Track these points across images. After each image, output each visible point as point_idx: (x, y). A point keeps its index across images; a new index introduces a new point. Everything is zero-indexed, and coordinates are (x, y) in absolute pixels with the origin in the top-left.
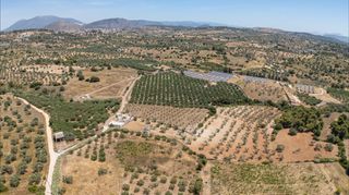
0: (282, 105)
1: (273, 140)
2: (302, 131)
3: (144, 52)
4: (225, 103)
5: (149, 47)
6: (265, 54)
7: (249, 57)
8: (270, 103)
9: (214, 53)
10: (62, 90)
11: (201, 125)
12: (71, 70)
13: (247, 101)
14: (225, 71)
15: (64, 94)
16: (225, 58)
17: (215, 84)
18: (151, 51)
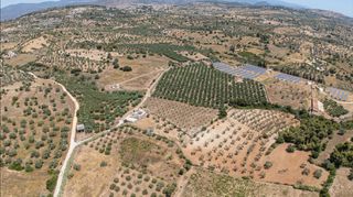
0: (301, 113)
1: (267, 154)
2: (301, 149)
3: (187, 35)
4: (240, 104)
5: (193, 29)
6: (312, 45)
7: (293, 48)
8: (289, 110)
9: (257, 40)
10: (97, 78)
11: (204, 129)
12: (109, 57)
13: (265, 105)
14: (260, 65)
15: (98, 82)
16: (266, 48)
17: (240, 81)
18: (193, 35)
